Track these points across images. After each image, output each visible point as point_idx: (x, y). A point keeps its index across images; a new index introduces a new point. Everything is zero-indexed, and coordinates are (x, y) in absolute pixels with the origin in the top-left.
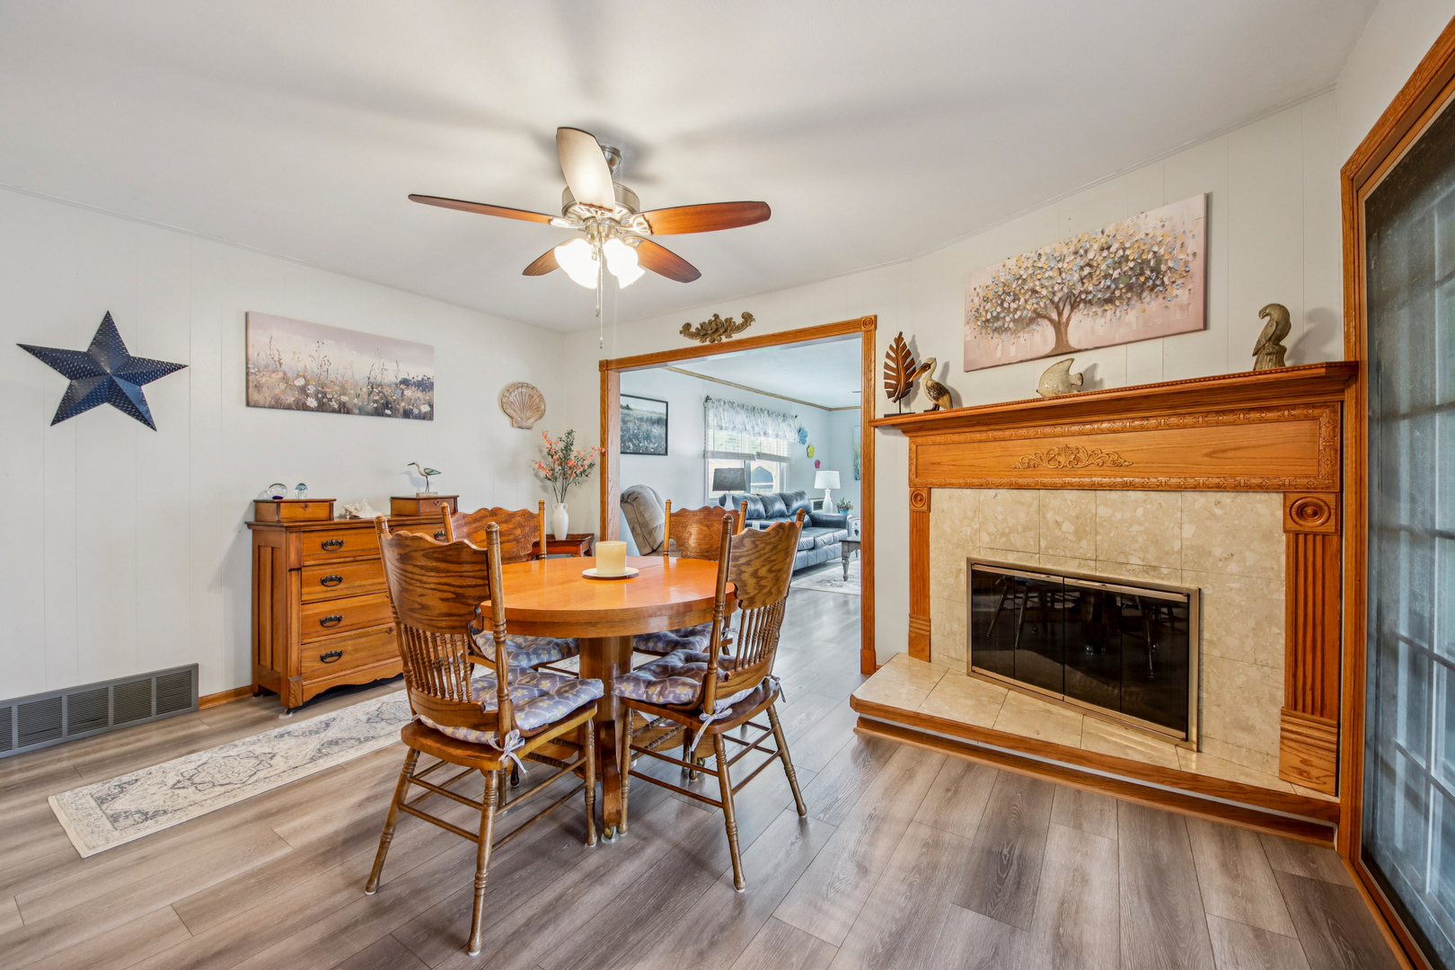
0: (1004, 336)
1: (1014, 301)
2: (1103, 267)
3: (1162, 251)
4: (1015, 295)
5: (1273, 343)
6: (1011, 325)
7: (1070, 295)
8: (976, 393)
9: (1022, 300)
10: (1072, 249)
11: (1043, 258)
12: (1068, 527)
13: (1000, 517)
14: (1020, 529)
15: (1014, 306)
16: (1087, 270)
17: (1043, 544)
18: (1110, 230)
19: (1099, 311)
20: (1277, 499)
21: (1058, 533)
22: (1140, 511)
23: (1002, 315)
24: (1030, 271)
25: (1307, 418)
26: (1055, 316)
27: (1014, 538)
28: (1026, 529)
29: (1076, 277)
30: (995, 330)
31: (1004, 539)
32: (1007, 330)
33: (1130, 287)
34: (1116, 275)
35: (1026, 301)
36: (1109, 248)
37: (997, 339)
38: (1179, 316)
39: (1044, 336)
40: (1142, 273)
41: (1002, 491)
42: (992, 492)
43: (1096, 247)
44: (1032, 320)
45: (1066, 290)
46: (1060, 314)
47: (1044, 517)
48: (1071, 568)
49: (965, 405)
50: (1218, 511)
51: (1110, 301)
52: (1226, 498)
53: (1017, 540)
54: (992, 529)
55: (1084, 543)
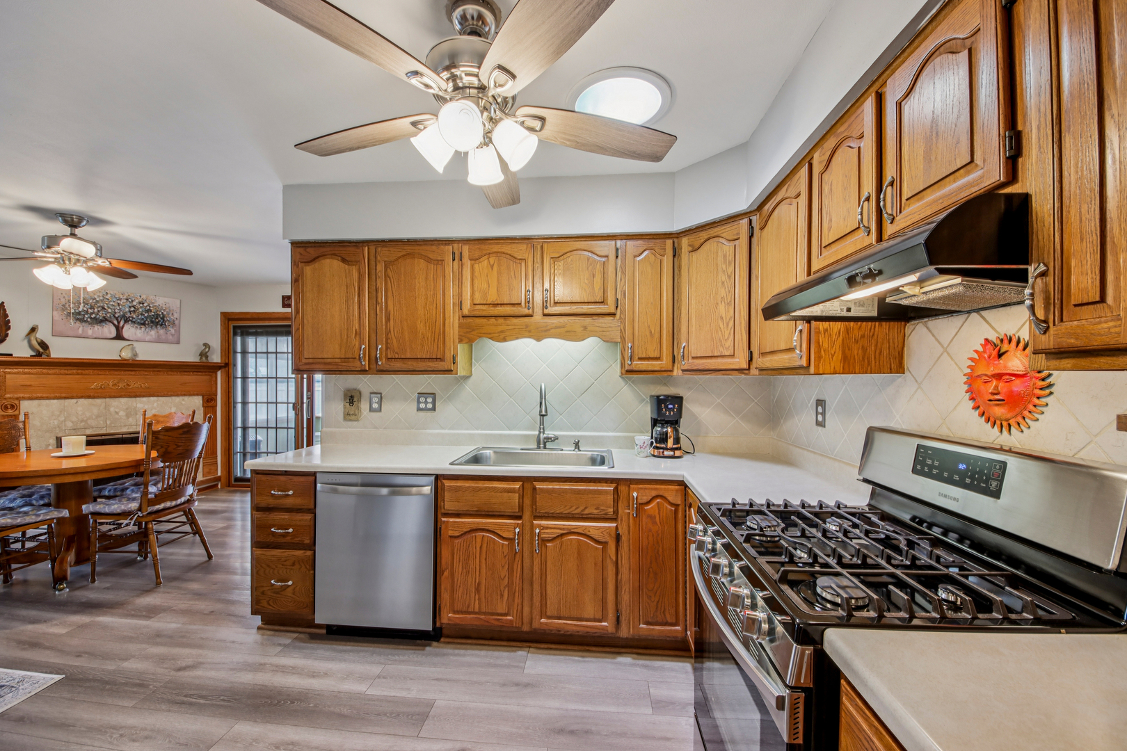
0: (84, 324)
1: (91, 309)
2: (140, 310)
3: (165, 313)
4: (91, 306)
5: (203, 354)
6: (89, 320)
7: (124, 316)
8: (61, 349)
9: (96, 310)
10: (125, 297)
11: (109, 295)
12: (122, 413)
13: (80, 413)
14: (94, 417)
15: (90, 311)
16: (132, 309)
17: (108, 423)
18: (144, 297)
19: (139, 327)
20: (201, 398)
21: (117, 416)
22: (155, 404)
23: (83, 313)
24: (101, 298)
25: (209, 375)
26: (116, 323)
27: (89, 422)
28: (98, 416)
29: (127, 310)
30: (78, 319)
31: (83, 423)
32: (86, 321)
33: (152, 322)
34: (146, 315)
35: (99, 311)
36: (143, 304)
37: (78, 324)
38: (171, 337)
39: (110, 330)
40: (157, 318)
41: (80, 400)
42: (75, 401)
43: (137, 301)
44: (101, 321)
45: (122, 313)
46: (119, 323)
47: (109, 410)
48: (125, 430)
49: (52, 356)
50: (183, 402)
51: (144, 324)
52: (186, 398)
53: (92, 423)
54: (74, 419)
55: (130, 419)
